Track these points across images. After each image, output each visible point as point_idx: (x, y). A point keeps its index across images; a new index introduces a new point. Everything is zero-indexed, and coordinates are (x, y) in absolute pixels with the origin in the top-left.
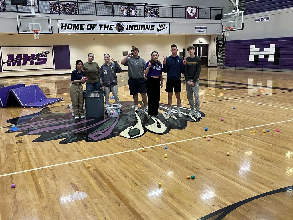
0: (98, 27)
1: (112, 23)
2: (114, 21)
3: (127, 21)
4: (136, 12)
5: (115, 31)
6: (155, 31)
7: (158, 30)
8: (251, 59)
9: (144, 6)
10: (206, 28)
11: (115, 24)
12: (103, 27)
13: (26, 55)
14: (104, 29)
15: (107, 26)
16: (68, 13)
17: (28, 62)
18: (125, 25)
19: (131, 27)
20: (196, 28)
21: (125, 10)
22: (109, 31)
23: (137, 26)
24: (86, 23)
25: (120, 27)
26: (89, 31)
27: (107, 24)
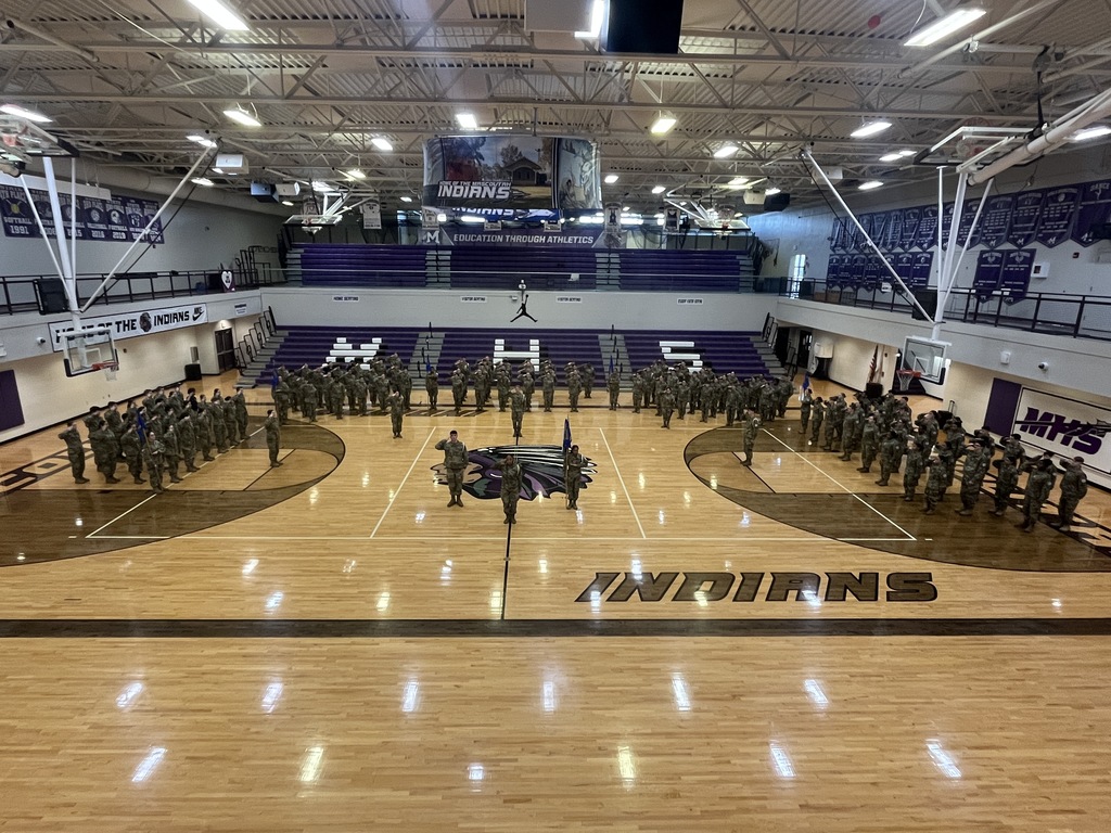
0: (114, 327)
1: (132, 316)
2: (133, 311)
3: (153, 309)
5: (139, 331)
6: (191, 321)
7: (195, 319)
9: (170, 275)
10: (245, 305)
11: (137, 316)
12: (121, 325)
14: (124, 330)
15: (126, 323)
18: (152, 315)
19: (160, 319)
20: (236, 307)
22: (132, 333)
23: (168, 316)
24: (95, 322)
25: (145, 323)
27: (126, 318)
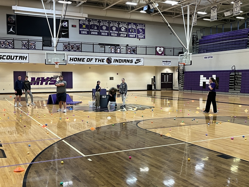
0: (94, 60)
1: (103, 58)
2: (105, 56)
3: (114, 57)
4: (120, 51)
5: (105, 63)
6: (133, 64)
7: (136, 63)
8: (201, 85)
9: (126, 46)
10: (170, 62)
12: (97, 60)
13: (43, 78)
14: (98, 62)
15: (100, 59)
16: (75, 51)
17: (44, 83)
19: (117, 61)
20: (163, 62)
21: (113, 49)
22: (102, 63)
23: (121, 60)
24: (86, 58)
25: (109, 61)
26: (88, 63)
